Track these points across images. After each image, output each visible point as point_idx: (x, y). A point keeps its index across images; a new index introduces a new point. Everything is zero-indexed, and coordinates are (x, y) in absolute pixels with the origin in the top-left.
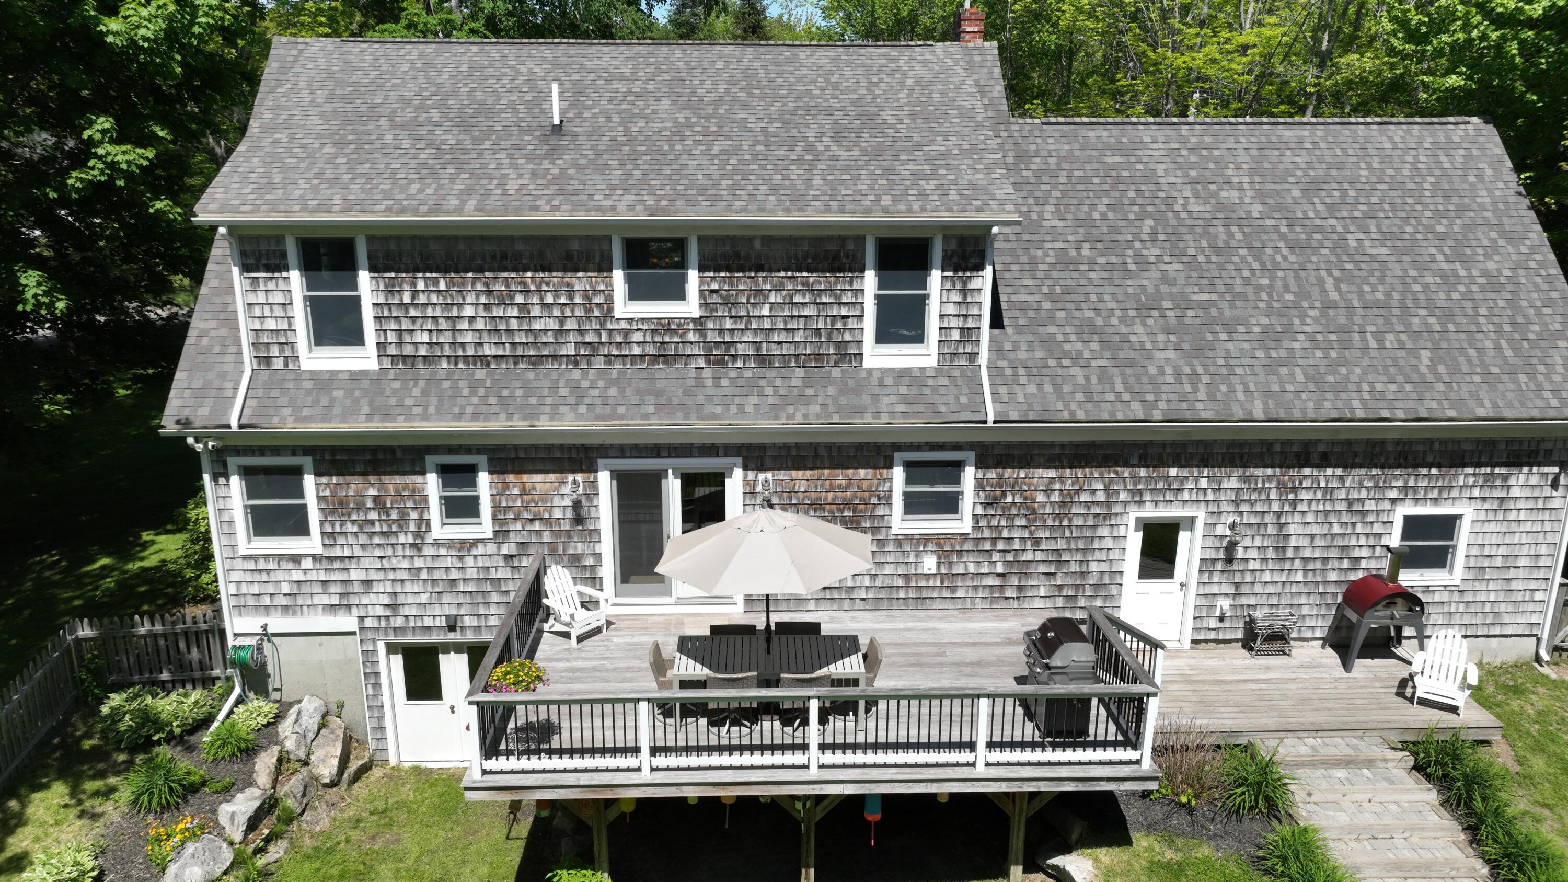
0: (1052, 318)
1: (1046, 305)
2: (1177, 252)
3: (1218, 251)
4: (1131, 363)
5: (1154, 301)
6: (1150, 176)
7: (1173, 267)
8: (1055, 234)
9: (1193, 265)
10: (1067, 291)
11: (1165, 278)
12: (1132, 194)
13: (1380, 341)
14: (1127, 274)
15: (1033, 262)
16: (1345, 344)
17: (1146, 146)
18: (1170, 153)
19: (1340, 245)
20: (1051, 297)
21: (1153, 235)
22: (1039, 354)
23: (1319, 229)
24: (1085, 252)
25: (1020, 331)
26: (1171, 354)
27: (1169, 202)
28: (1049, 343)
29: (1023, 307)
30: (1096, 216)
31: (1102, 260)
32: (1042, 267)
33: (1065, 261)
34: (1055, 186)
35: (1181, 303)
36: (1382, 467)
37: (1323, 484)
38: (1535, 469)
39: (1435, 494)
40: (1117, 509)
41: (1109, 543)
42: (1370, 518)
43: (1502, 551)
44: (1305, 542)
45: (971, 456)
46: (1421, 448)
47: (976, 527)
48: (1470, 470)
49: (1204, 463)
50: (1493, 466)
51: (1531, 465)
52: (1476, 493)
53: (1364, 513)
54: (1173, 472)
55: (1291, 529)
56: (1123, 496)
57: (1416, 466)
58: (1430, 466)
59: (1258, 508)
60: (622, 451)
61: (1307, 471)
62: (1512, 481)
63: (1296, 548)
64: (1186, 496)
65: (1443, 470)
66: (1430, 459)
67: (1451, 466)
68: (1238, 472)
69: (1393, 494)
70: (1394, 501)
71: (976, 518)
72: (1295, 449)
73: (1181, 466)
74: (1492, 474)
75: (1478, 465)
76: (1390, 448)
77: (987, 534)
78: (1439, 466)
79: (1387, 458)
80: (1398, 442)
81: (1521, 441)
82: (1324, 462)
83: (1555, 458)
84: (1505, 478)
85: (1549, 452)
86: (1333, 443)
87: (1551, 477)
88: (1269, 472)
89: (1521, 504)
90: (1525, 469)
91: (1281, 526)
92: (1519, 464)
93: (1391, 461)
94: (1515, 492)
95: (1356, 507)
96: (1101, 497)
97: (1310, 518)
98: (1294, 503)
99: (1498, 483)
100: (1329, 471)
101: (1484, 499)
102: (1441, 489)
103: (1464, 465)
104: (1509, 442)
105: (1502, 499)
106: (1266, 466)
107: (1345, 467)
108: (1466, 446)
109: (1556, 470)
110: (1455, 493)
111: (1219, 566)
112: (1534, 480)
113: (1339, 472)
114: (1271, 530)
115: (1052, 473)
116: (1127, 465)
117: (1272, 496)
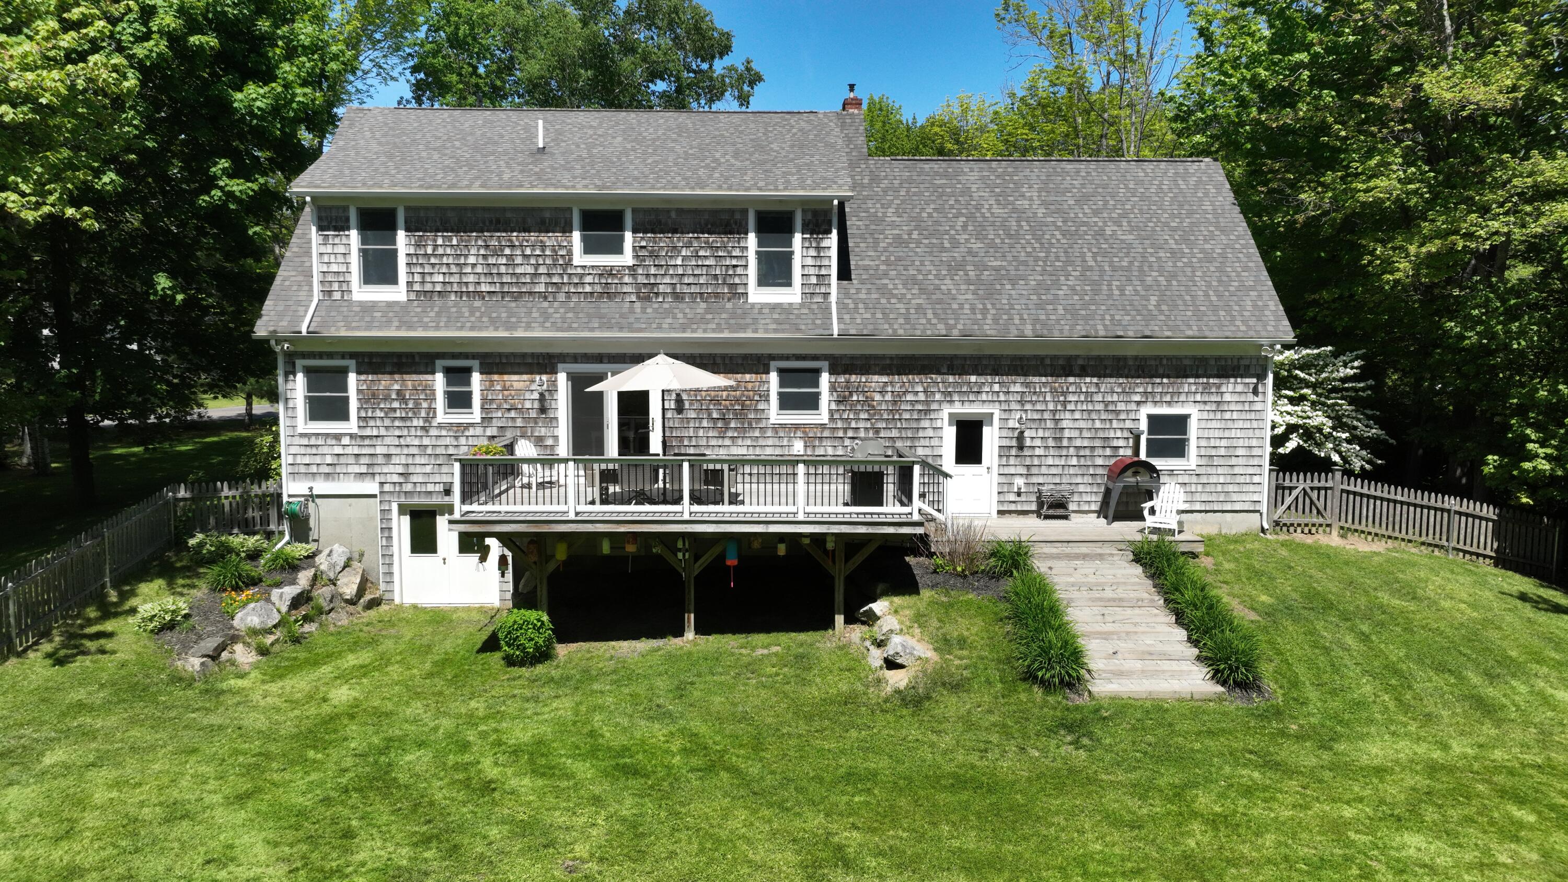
0: (886, 274)
1: (883, 267)
2: (980, 237)
3: (1010, 236)
4: (940, 302)
5: (961, 266)
6: (967, 191)
7: (976, 246)
8: (893, 225)
9: (992, 245)
10: (899, 259)
11: (970, 252)
12: (952, 202)
13: (1122, 290)
14: (943, 249)
15: (876, 242)
16: (1096, 292)
17: (965, 174)
18: (982, 178)
19: (1101, 233)
20: (887, 262)
21: (965, 227)
22: (874, 296)
23: (1085, 224)
24: (915, 235)
25: (862, 282)
26: (970, 296)
27: (978, 208)
28: (883, 290)
29: (866, 268)
30: (925, 215)
31: (926, 241)
32: (882, 245)
33: (899, 241)
34: (896, 198)
35: (981, 267)
36: (1127, 377)
37: (1084, 390)
38: (1239, 380)
39: (1168, 398)
40: (934, 406)
41: (930, 433)
42: (1123, 416)
43: (1224, 443)
44: (1075, 434)
45: (825, 364)
46: (1153, 363)
47: (832, 419)
48: (1191, 380)
49: (995, 372)
50: (1208, 377)
51: (1235, 377)
52: (1198, 398)
53: (1117, 412)
54: (973, 378)
55: (1064, 424)
56: (938, 397)
57: (1151, 377)
58: (1162, 377)
59: (1038, 407)
60: (576, 358)
61: (1071, 379)
62: (1224, 389)
63: (1070, 438)
64: (984, 397)
65: (1172, 380)
66: (1161, 371)
67: (1178, 377)
68: (1021, 379)
69: (1137, 398)
70: (1138, 403)
71: (830, 411)
72: (1061, 362)
73: (979, 374)
74: (1207, 383)
75: (1197, 376)
76: (1131, 363)
77: (840, 424)
78: (1168, 377)
79: (1130, 370)
80: (1136, 358)
81: (1226, 359)
82: (1083, 372)
83: (1252, 371)
84: (1219, 386)
85: (1247, 367)
86: (1089, 358)
87: (1252, 386)
88: (1044, 379)
89: (1233, 407)
90: (1232, 380)
91: (1057, 421)
92: (1227, 376)
93: (1133, 372)
94: (1227, 397)
95: (1111, 407)
96: (922, 397)
97: (1077, 415)
98: (1065, 403)
99: (1213, 390)
100: (1088, 380)
101: (1205, 402)
102: (1173, 394)
103: (1187, 377)
104: (1218, 359)
105: (1218, 403)
106: (1041, 375)
107: (1099, 377)
108: (1187, 362)
109: (1255, 380)
110: (1183, 398)
111: (1014, 452)
112: (1239, 388)
113: (1095, 380)
114: (1050, 424)
115: (885, 379)
116: (939, 373)
117: (1048, 398)
